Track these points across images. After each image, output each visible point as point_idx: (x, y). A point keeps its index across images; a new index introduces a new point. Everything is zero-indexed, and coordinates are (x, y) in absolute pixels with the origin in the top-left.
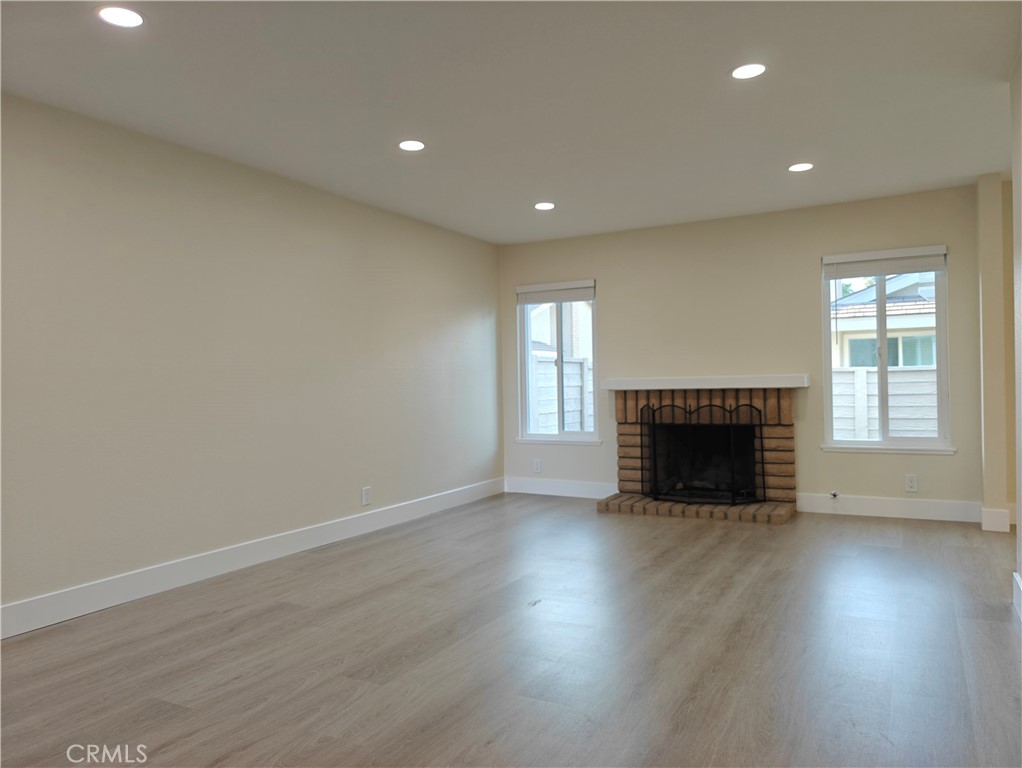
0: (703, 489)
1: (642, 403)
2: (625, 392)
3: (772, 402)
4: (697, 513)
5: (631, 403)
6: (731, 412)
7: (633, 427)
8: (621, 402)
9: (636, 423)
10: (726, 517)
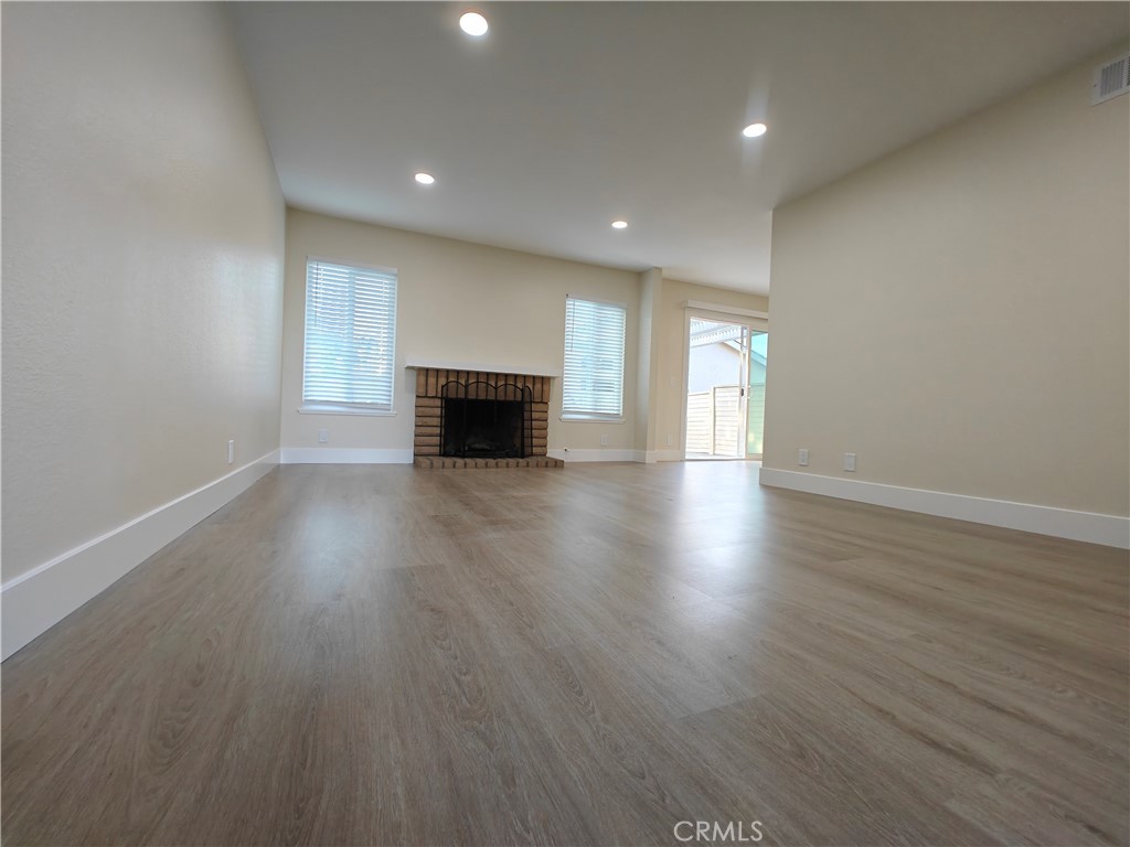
0: (483, 450)
1: (442, 381)
2: (427, 370)
3: (538, 386)
4: (507, 464)
5: (432, 380)
6: (522, 390)
7: (432, 400)
8: (423, 378)
9: (436, 397)
10: (528, 465)
